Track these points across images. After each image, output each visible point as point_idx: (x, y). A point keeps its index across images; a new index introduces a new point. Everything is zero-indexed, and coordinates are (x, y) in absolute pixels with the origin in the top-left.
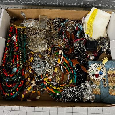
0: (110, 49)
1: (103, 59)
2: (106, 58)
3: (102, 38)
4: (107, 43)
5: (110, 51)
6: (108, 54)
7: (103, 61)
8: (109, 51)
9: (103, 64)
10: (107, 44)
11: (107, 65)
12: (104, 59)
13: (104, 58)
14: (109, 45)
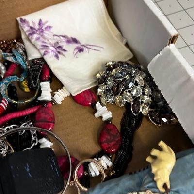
0: (162, 97)
1: (149, 159)
2: (160, 149)
3: (115, 66)
4: (139, 79)
5: (165, 102)
6: (165, 120)
7: (154, 170)
8: (160, 107)
9: (160, 185)
10: (143, 82)
11: (184, 183)
12: (155, 157)
13: (155, 152)
14: (149, 81)
